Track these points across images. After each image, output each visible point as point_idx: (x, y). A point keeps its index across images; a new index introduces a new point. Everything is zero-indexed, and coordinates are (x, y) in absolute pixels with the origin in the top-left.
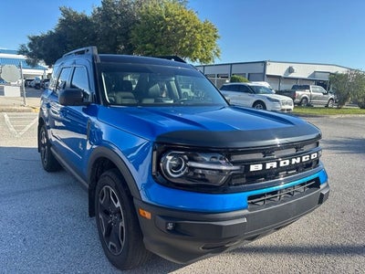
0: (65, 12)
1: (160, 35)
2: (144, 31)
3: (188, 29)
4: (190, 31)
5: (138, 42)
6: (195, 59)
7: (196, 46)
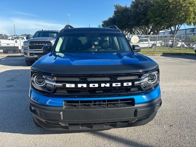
0: (117, 7)
1: (165, 11)
2: (156, 10)
3: (184, 5)
4: (186, 6)
5: (152, 18)
6: (190, 23)
7: (189, 15)
